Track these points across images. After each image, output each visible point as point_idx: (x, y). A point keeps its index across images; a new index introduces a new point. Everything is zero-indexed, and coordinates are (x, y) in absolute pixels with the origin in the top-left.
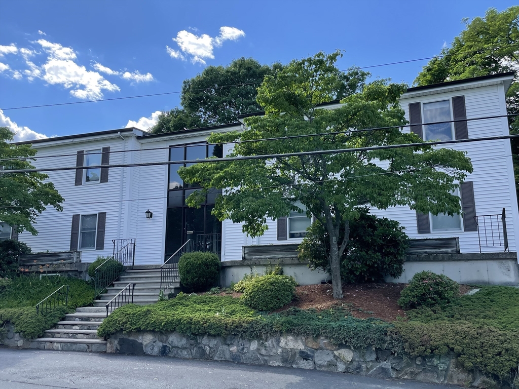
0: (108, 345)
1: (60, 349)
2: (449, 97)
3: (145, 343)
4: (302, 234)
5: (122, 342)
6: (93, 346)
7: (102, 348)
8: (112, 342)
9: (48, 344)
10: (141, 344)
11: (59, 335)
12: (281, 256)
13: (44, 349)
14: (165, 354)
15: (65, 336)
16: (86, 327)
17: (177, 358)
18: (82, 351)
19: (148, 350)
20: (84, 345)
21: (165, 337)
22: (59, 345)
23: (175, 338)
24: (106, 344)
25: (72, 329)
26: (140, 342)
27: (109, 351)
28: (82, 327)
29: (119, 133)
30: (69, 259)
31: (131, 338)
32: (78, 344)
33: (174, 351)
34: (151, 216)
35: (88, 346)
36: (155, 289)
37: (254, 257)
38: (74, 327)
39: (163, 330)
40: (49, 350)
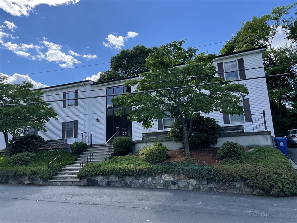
0: (82, 182)
1: (60, 184)
2: (236, 59)
3: (99, 180)
4: (170, 127)
5: (88, 180)
6: (75, 183)
7: (79, 184)
8: (84, 180)
9: (54, 183)
10: (97, 181)
11: (59, 178)
12: (160, 137)
13: (52, 185)
14: (108, 185)
15: (62, 178)
16: (71, 174)
17: (114, 187)
18: (70, 185)
19: (101, 184)
20: (71, 182)
21: (108, 177)
22: (59, 183)
23: (113, 177)
24: (81, 181)
25: (65, 175)
26: (97, 180)
27: (82, 184)
28: (69, 174)
29: (82, 83)
30: (62, 142)
31: (93, 178)
32: (68, 182)
33: (113, 183)
34: (99, 121)
35: (73, 183)
36: (102, 155)
37: (148, 138)
38: (66, 174)
39: (107, 174)
40: (55, 185)
